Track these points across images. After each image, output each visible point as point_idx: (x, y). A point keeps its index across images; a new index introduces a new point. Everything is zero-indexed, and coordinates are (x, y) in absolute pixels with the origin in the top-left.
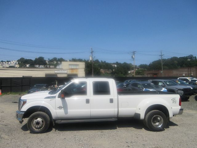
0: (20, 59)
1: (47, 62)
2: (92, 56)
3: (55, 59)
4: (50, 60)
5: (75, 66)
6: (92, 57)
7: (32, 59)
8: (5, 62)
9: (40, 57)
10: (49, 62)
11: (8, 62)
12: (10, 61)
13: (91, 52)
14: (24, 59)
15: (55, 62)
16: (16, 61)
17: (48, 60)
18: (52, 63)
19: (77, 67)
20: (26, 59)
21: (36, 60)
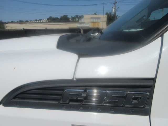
0: (49, 17)
1: (70, 19)
2: (115, 7)
3: (77, 17)
4: (73, 18)
5: (97, 19)
6: (115, 9)
7: (58, 18)
8: (38, 20)
9: (64, 15)
10: (72, 19)
11: (40, 20)
12: (42, 20)
13: (114, 3)
14: (52, 17)
15: (77, 19)
16: (46, 19)
17: (71, 18)
18: (74, 20)
19: (99, 21)
20: (54, 18)
21: (62, 18)
